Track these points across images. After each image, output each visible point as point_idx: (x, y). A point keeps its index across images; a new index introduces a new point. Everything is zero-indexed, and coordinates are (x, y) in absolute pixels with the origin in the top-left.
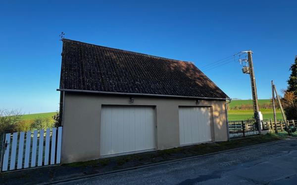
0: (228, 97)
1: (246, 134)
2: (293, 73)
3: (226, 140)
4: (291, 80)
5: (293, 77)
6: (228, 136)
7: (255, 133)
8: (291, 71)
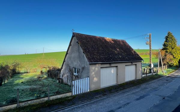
0: (143, 60)
1: (148, 75)
2: (166, 40)
3: (141, 78)
4: (165, 44)
5: (166, 43)
6: (142, 76)
7: (151, 74)
8: (165, 39)
